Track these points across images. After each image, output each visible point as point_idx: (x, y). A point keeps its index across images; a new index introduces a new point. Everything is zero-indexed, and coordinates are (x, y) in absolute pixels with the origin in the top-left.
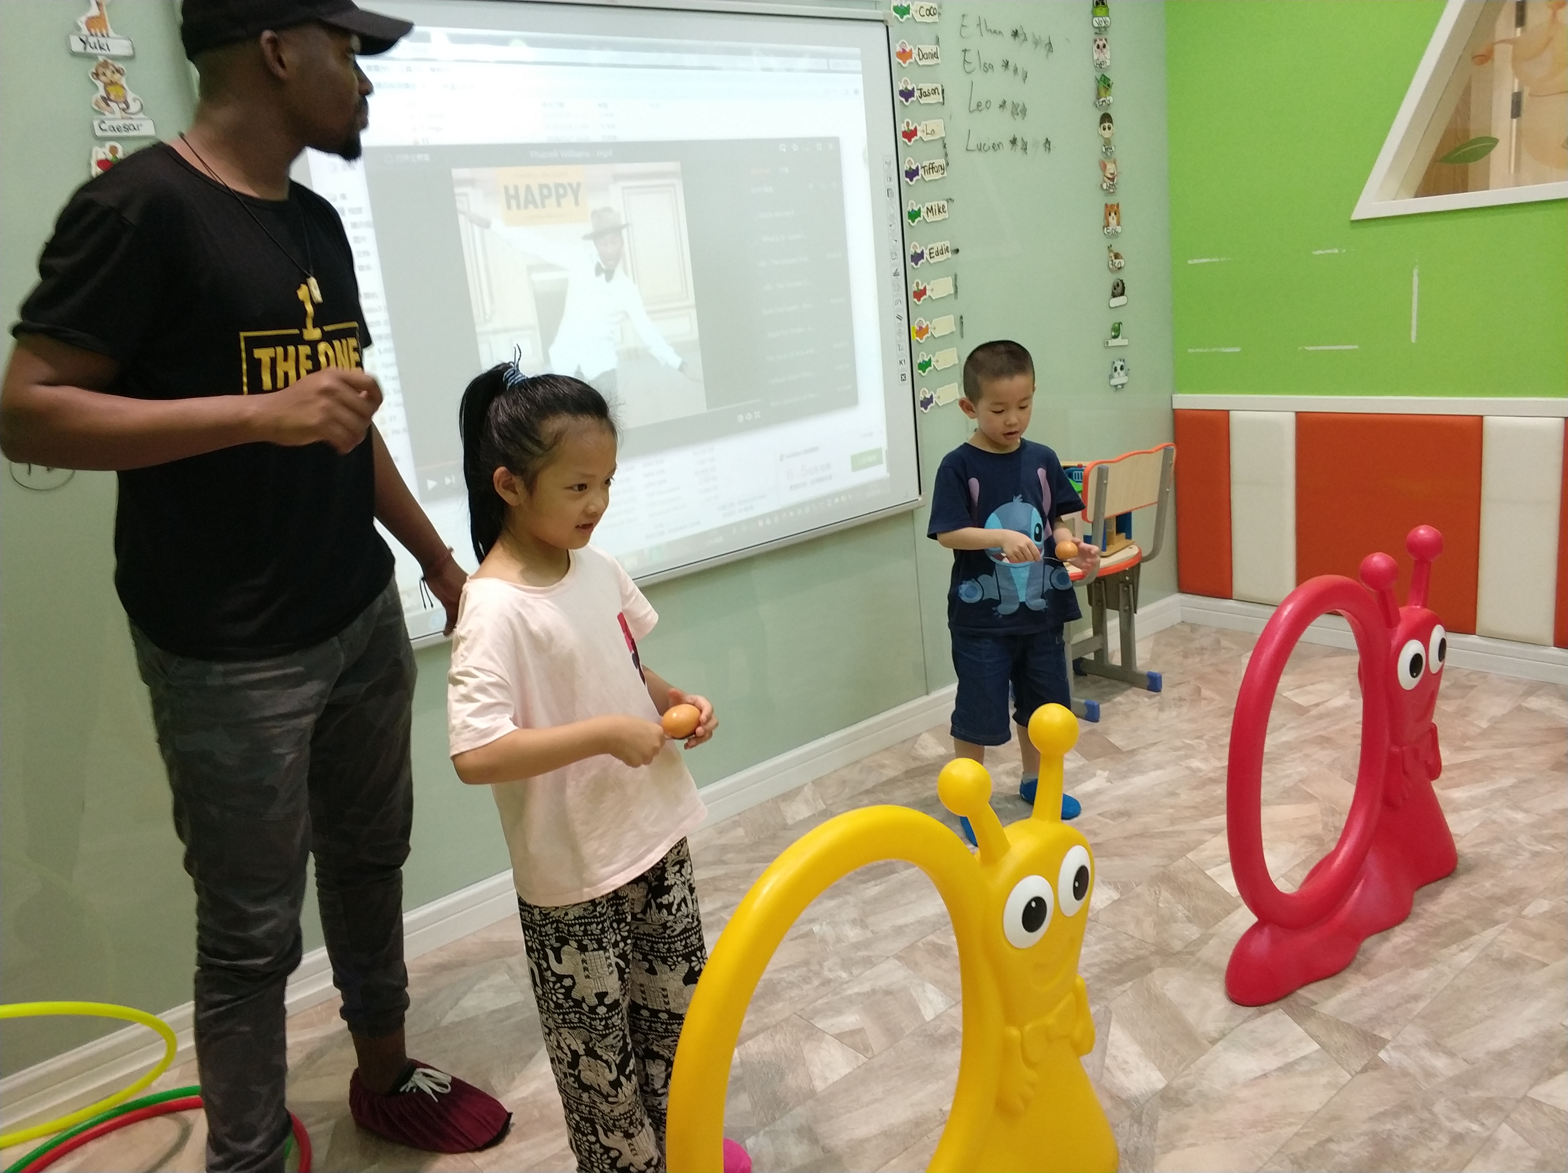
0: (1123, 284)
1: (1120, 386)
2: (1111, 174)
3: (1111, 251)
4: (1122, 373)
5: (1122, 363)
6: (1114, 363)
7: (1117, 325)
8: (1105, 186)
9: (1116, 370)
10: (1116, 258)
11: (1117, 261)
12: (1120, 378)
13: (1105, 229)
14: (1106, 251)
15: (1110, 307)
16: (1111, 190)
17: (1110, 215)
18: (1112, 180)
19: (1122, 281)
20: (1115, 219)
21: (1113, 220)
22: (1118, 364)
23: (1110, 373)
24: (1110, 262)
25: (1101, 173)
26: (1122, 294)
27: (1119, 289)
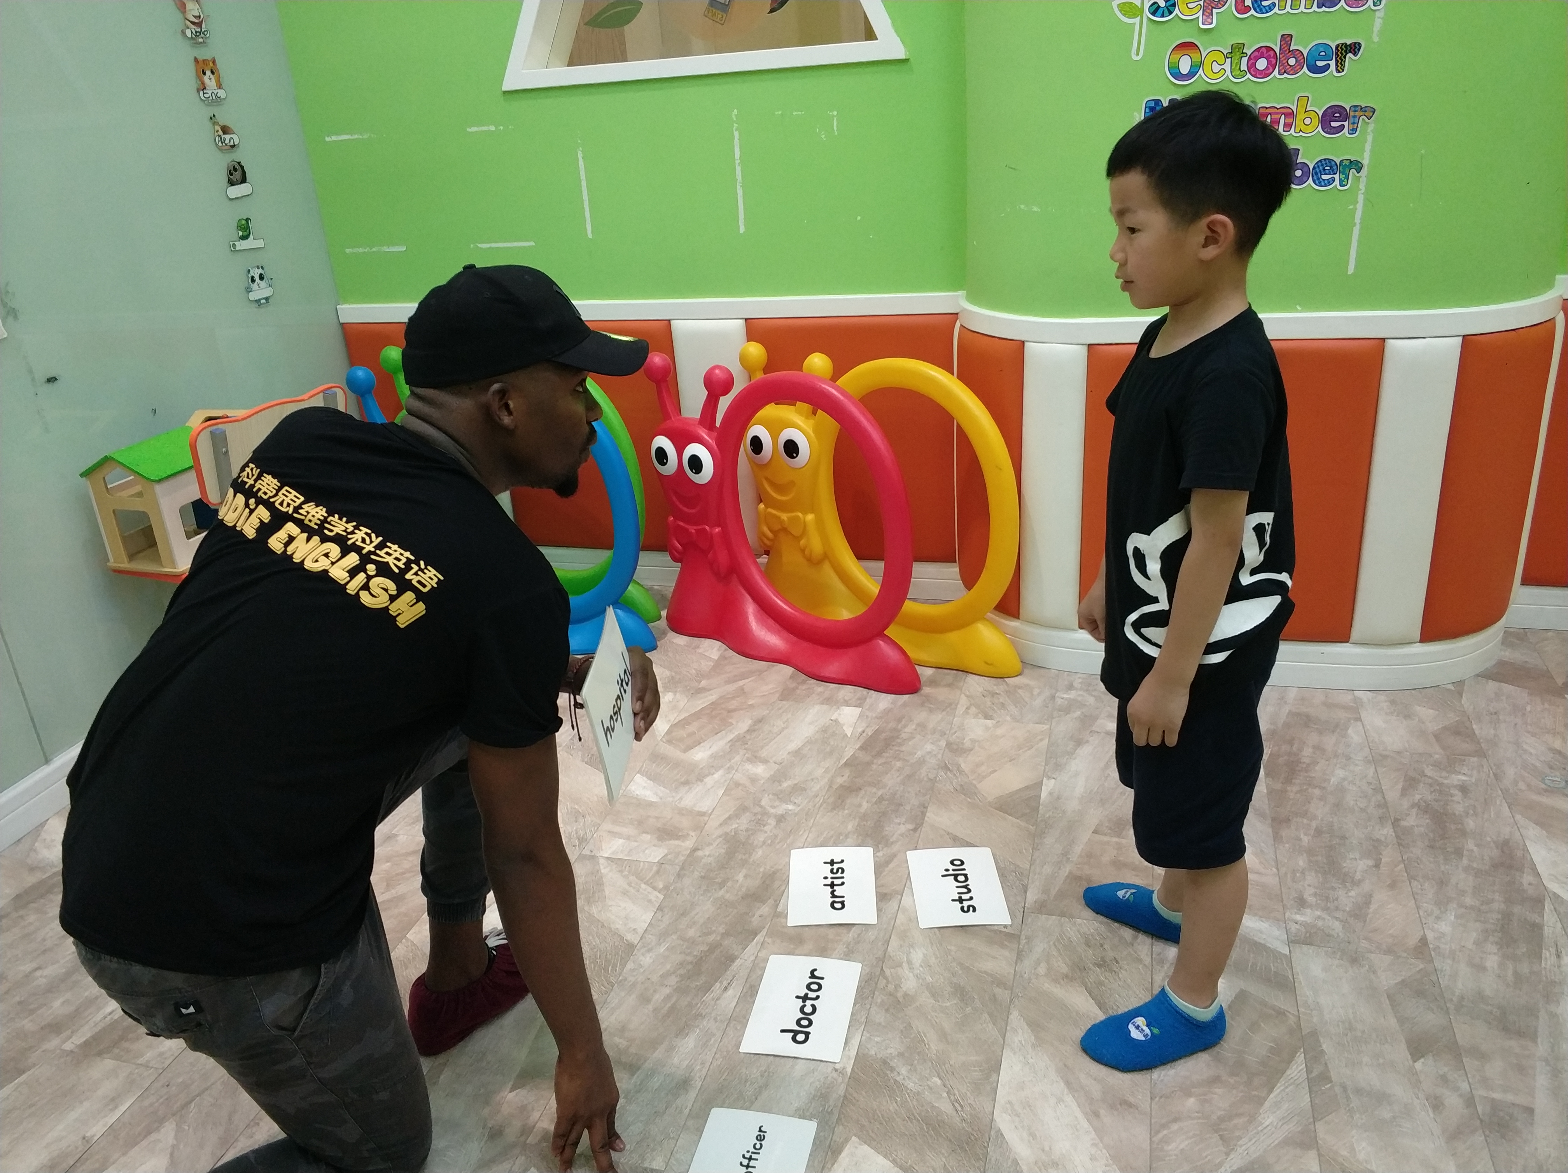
0: (242, 168)
1: (263, 301)
2: (195, 17)
3: (215, 123)
4: (263, 284)
5: (260, 271)
6: (249, 271)
7: (244, 222)
8: (188, 33)
9: (253, 280)
10: (225, 133)
11: (227, 137)
12: (261, 291)
13: (201, 93)
14: (209, 124)
15: (231, 199)
16: (201, 40)
17: (204, 74)
18: (199, 25)
19: (239, 163)
20: (213, 80)
21: (210, 81)
22: (256, 273)
23: (247, 285)
24: (217, 139)
25: (179, 16)
26: (244, 180)
27: (237, 175)
